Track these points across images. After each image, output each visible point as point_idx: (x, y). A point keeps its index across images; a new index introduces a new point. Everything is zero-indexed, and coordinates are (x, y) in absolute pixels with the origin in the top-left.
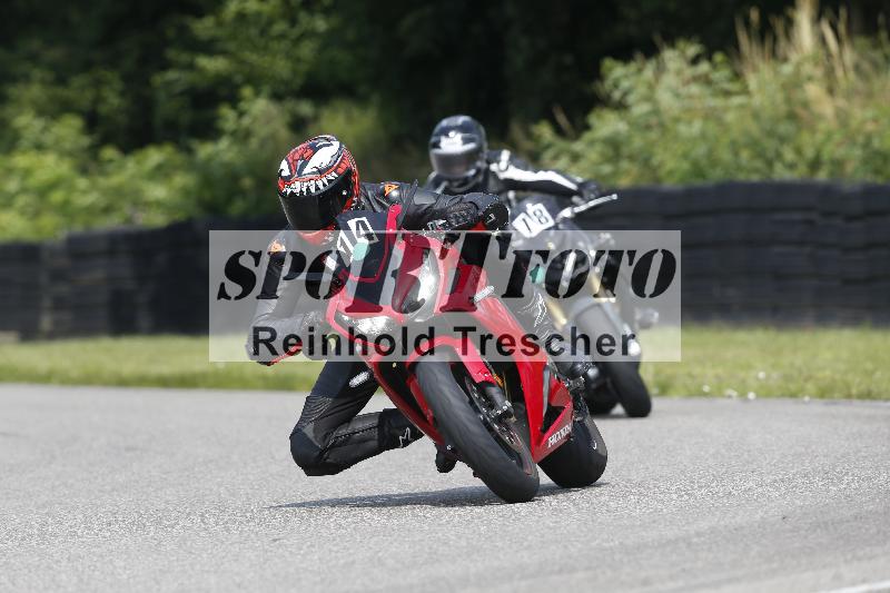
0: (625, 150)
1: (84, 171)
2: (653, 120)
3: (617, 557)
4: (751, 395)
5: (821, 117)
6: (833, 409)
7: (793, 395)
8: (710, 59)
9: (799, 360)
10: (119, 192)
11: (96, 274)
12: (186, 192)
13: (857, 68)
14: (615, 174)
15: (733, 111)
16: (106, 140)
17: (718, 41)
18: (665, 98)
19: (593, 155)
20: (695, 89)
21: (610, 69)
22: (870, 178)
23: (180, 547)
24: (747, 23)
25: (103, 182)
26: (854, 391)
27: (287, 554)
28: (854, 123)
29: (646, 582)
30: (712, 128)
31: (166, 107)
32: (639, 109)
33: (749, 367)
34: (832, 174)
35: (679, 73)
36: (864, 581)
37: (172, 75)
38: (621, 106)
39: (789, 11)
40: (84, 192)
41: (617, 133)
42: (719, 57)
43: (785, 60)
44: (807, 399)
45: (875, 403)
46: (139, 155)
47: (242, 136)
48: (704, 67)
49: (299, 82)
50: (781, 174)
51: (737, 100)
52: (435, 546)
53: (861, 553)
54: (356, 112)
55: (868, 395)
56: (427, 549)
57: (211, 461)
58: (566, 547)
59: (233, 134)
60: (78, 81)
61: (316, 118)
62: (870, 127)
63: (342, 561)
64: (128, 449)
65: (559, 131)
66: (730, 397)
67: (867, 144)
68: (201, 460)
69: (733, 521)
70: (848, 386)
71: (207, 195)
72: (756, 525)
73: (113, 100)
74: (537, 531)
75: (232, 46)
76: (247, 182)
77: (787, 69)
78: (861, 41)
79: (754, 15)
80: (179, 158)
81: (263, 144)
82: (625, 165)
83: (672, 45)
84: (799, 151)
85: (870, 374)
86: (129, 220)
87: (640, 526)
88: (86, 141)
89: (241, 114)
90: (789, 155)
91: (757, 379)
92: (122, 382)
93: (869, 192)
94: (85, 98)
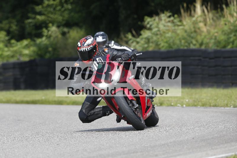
0: (151, 40)
1: (6, 46)
2: (158, 33)
3: (149, 149)
4: (184, 106)
5: (203, 32)
6: (206, 109)
7: (195, 106)
8: (173, 16)
9: (197, 96)
10: (15, 52)
11: (10, 74)
12: (34, 52)
13: (213, 19)
14: (148, 47)
15: (180, 30)
16: (12, 38)
17: (175, 12)
18: (161, 27)
19: (142, 42)
20: (169, 24)
21: (146, 19)
22: (216, 48)
23: (32, 146)
24: (183, 7)
25: (11, 49)
26: (212, 105)
27: (61, 148)
28: (212, 34)
29: (156, 156)
30: (174, 35)
31: (28, 29)
32: (155, 30)
33: (184, 98)
34: (205, 47)
35: (165, 20)
36: (215, 155)
37: (30, 21)
38: (150, 29)
39: (194, 4)
40: (7, 51)
41: (149, 36)
42: (176, 16)
43: (194, 16)
44: (199, 107)
45: (217, 108)
46: (21, 42)
47: (49, 37)
48: (172, 18)
49: (64, 22)
50: (192, 47)
51: (181, 27)
52: (100, 146)
53: (213, 148)
54: (79, 30)
55: (215, 106)
56: (98, 147)
57: (41, 123)
58: (135, 146)
59: (47, 36)
60: (5, 22)
61: (69, 32)
62: (216, 34)
63: (76, 150)
64: (18, 120)
65: (133, 36)
66: (179, 106)
67: (215, 39)
68: (38, 123)
69: (180, 139)
70: (210, 104)
71: (39, 53)
72: (186, 140)
73: (14, 27)
74: (128, 142)
75: (46, 13)
76: (50, 49)
77: (194, 19)
78: (214, 11)
79: (185, 5)
80: (32, 43)
81: (54, 39)
82: (151, 44)
83: (163, 13)
84: (197, 41)
85: (216, 100)
86: (18, 59)
87: (155, 140)
88: (7, 38)
89: (48, 31)
90: (194, 42)
91: (186, 101)
92: (17, 102)
93: (216, 52)
94: (7, 27)
